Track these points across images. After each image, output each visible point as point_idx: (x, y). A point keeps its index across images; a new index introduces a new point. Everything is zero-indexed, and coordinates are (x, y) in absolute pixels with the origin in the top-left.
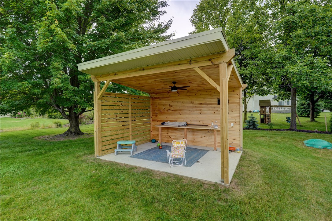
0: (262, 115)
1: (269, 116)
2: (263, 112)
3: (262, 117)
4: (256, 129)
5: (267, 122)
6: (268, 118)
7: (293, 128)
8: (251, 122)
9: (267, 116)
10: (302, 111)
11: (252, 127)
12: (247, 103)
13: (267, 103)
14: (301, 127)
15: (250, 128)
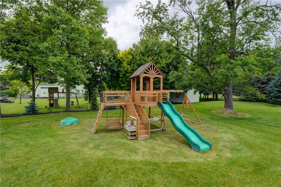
0: (51, 101)
1: (57, 101)
2: (51, 97)
3: (51, 102)
4: (36, 114)
5: (55, 106)
6: (56, 102)
7: (68, 110)
8: (30, 108)
9: (55, 101)
10: (87, 97)
11: (30, 113)
12: (36, 89)
13: (56, 90)
14: (80, 108)
15: (29, 114)
